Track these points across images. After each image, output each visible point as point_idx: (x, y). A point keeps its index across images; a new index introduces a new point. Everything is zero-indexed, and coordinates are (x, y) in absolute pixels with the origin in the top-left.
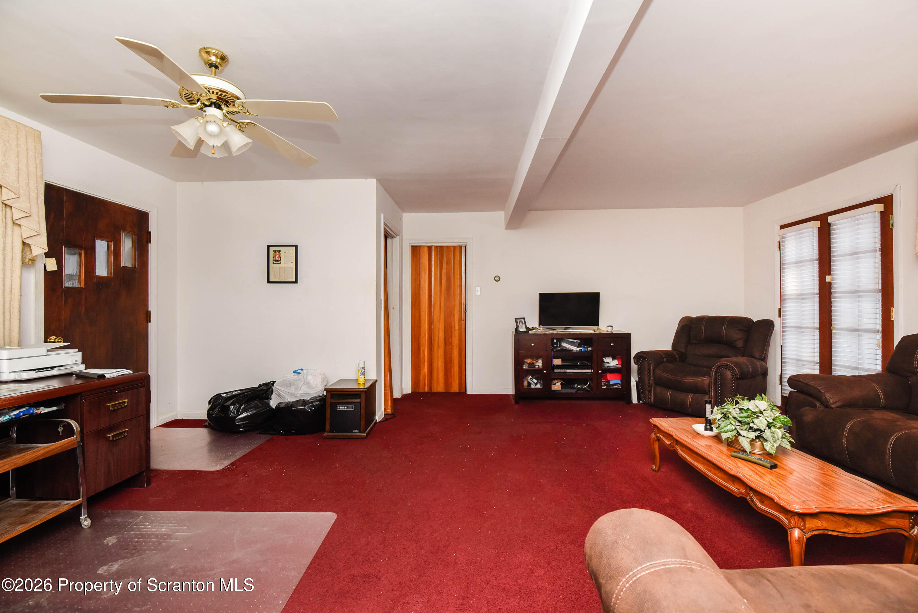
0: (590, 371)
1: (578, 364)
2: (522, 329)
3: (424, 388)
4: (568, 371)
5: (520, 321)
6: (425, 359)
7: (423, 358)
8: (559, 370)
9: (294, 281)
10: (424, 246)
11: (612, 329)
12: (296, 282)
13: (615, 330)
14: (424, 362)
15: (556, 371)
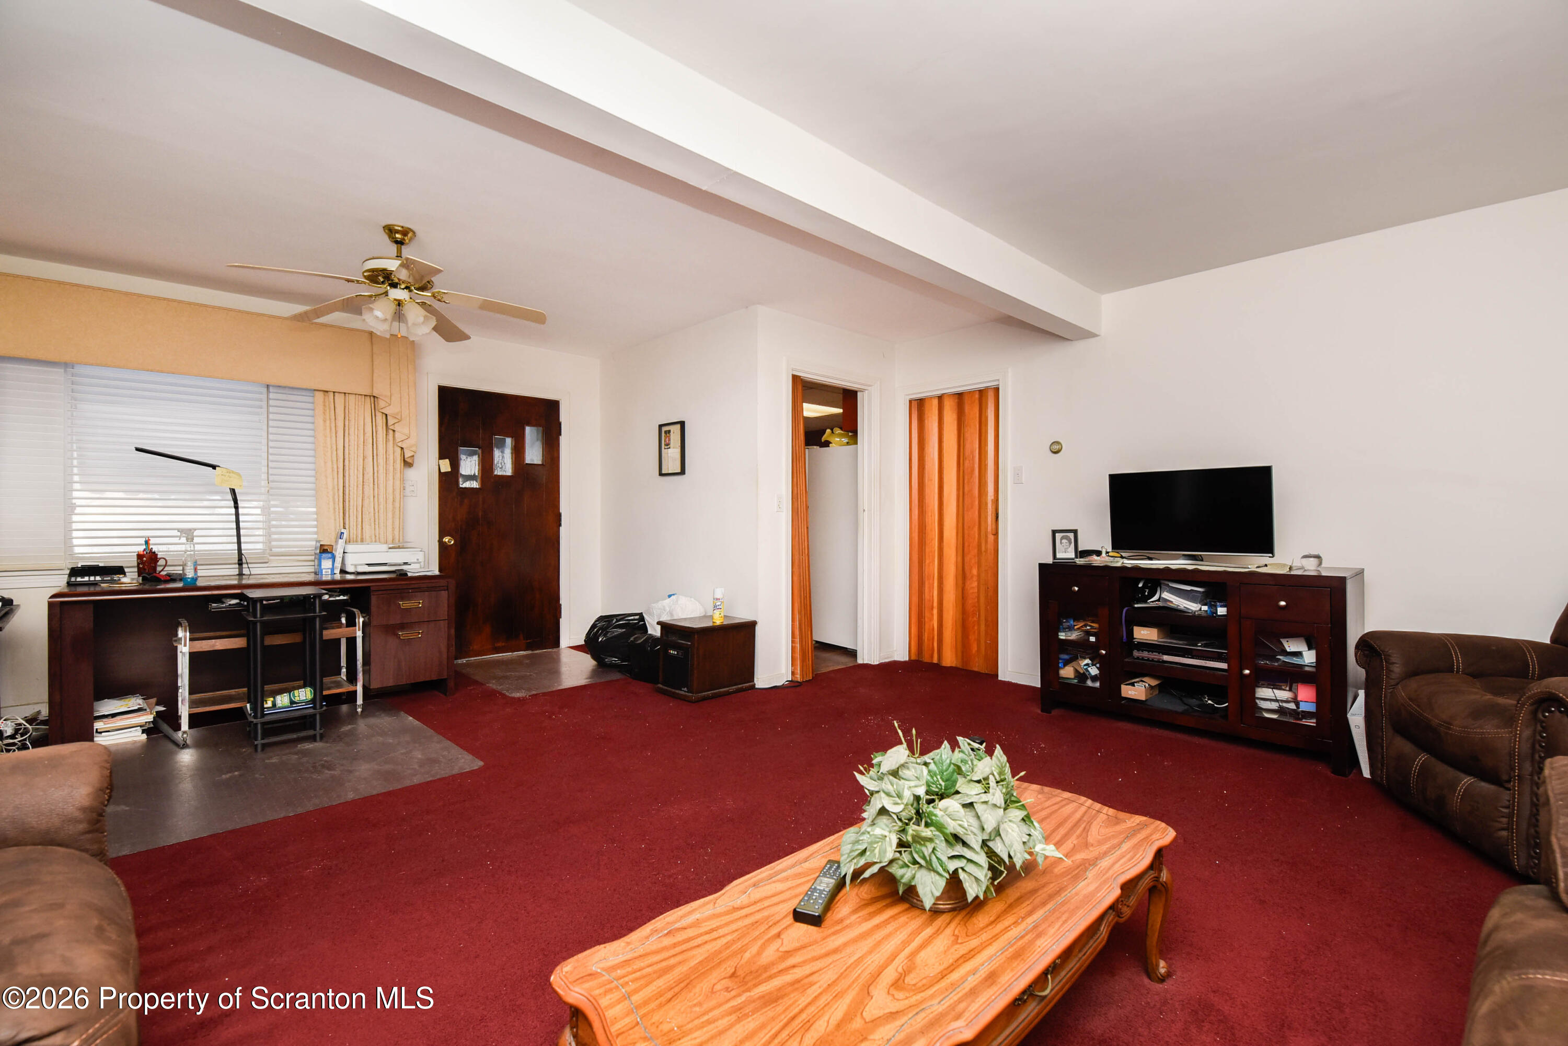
0: (1224, 666)
1: (1199, 646)
2: (1066, 553)
3: (932, 657)
4: (1166, 658)
5: (1062, 538)
6: (933, 603)
7: (930, 600)
8: (1145, 654)
9: (679, 470)
10: (931, 398)
11: (1320, 564)
12: (683, 472)
13: (1326, 568)
14: (932, 608)
15: (1136, 653)
